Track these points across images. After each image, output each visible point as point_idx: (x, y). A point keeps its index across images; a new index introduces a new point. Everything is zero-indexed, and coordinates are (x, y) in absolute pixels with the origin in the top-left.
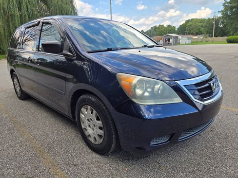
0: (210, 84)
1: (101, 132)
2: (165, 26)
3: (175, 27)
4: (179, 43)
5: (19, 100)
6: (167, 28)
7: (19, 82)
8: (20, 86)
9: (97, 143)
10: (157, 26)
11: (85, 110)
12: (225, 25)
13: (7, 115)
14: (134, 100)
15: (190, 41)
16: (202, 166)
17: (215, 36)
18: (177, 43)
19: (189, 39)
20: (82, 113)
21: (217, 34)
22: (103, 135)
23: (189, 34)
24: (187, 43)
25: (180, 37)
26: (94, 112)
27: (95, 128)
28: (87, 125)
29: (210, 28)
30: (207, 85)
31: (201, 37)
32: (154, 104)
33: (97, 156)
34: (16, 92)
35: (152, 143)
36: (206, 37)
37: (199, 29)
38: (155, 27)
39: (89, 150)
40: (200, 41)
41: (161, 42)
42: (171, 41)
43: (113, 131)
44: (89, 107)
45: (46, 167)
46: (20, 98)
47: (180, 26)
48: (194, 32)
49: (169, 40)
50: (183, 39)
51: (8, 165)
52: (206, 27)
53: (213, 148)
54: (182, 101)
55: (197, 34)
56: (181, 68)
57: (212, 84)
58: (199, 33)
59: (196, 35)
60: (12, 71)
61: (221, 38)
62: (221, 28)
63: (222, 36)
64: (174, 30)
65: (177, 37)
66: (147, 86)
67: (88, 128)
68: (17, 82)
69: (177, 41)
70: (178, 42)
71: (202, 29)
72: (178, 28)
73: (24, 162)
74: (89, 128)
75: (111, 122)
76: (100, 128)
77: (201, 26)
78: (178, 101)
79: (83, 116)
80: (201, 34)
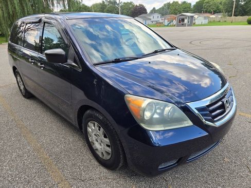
0: (223, 103)
1: (109, 150)
2: (180, 3)
3: (190, 4)
4: (194, 24)
5: (24, 98)
6: (181, 5)
7: (22, 81)
8: (24, 85)
9: (104, 158)
10: (171, 3)
11: (92, 125)
12: (247, 3)
13: (13, 118)
14: (143, 125)
15: (206, 21)
16: (209, 184)
17: (234, 15)
18: (192, 24)
19: (205, 18)
20: (89, 126)
21: (237, 13)
22: (111, 153)
23: (206, 12)
24: (203, 23)
25: (196, 16)
26: (102, 129)
27: (102, 144)
28: (94, 139)
29: (230, 5)
30: (220, 103)
31: (220, 16)
32: (163, 129)
33: (105, 170)
34: (21, 90)
35: (160, 167)
36: (225, 16)
37: (218, 7)
38: (169, 4)
39: (96, 163)
40: (218, 20)
41: (175, 22)
42: (186, 21)
43: (121, 152)
44: (96, 124)
45: (55, 182)
46: (24, 96)
47: (197, 2)
48: (212, 10)
49: (183, 20)
50: (199, 19)
51: (17, 179)
52: (225, 4)
53: (221, 164)
54: (192, 124)
55: (215, 12)
56: (194, 81)
57: (225, 102)
58: (218, 11)
59: (214, 14)
60: (14, 68)
61: (241, 17)
62: (242, 6)
63: (243, 15)
64: (190, 8)
65: (192, 17)
66: (157, 107)
67: (95, 142)
68: (20, 80)
69: (192, 21)
70: (194, 22)
71: (221, 7)
72: (194, 6)
73: (33, 175)
74: (97, 143)
75: (118, 142)
76: (108, 146)
77: (220, 3)
78: (188, 123)
79: (90, 130)
80: (220, 12)
